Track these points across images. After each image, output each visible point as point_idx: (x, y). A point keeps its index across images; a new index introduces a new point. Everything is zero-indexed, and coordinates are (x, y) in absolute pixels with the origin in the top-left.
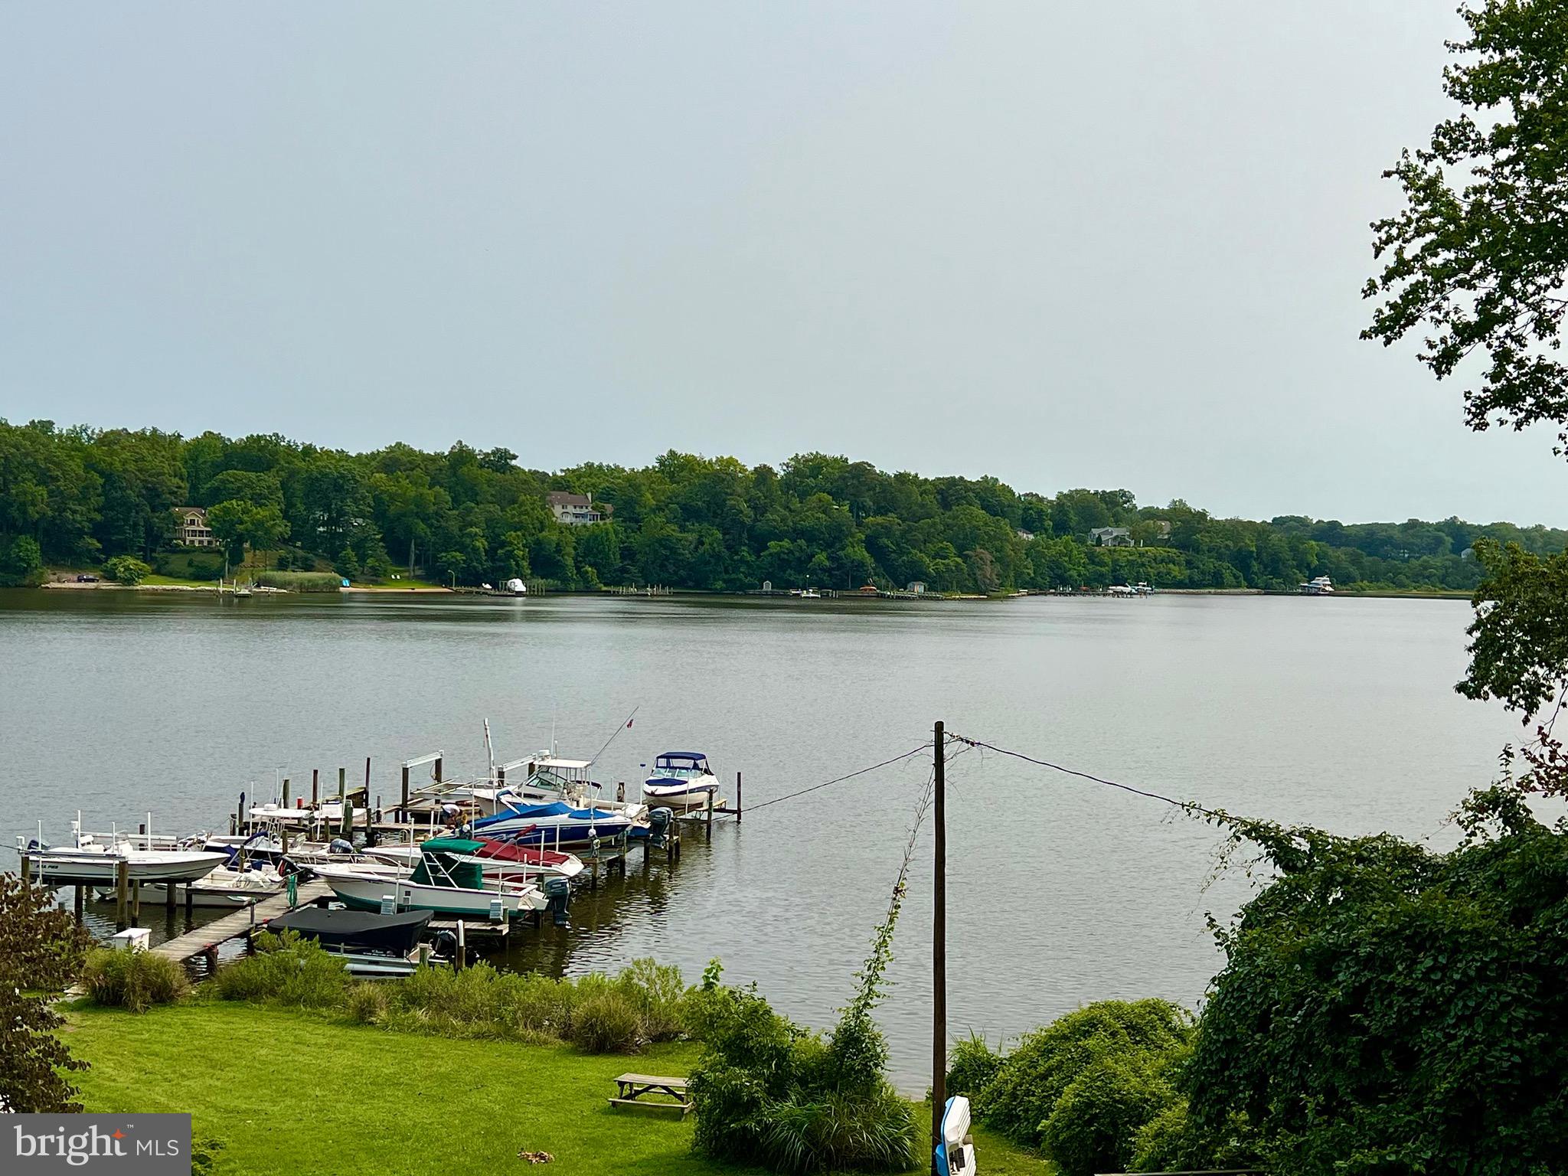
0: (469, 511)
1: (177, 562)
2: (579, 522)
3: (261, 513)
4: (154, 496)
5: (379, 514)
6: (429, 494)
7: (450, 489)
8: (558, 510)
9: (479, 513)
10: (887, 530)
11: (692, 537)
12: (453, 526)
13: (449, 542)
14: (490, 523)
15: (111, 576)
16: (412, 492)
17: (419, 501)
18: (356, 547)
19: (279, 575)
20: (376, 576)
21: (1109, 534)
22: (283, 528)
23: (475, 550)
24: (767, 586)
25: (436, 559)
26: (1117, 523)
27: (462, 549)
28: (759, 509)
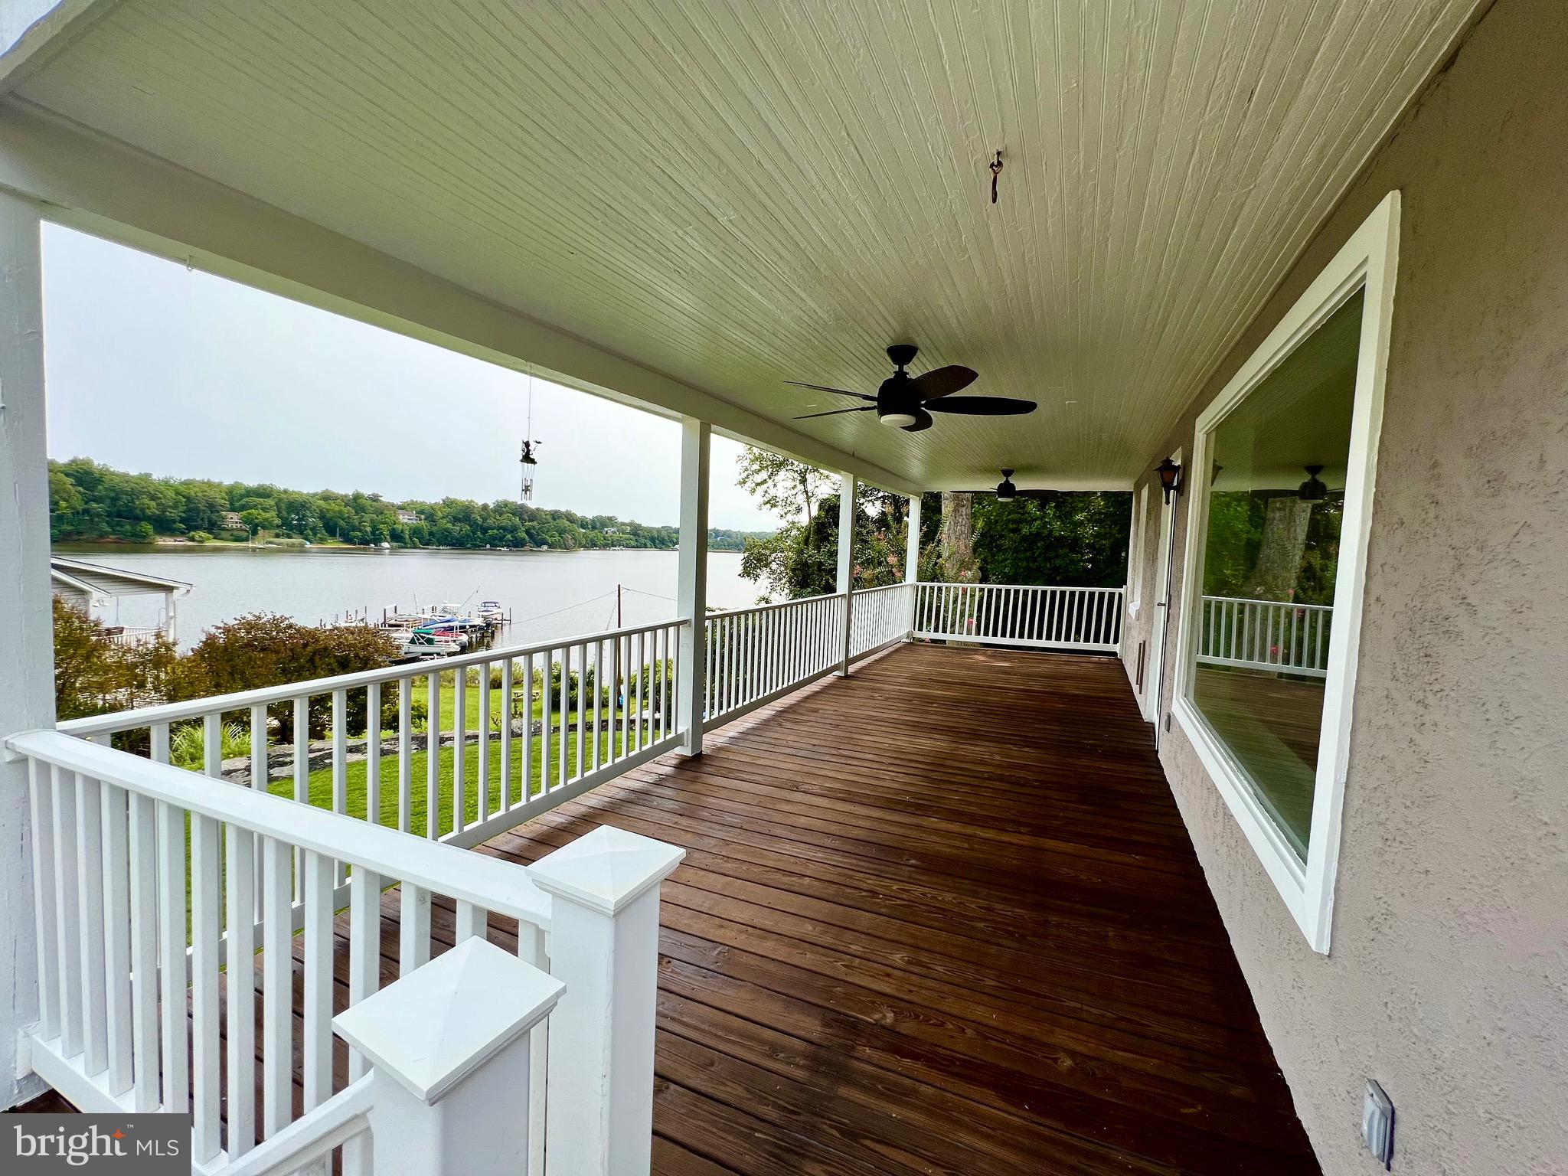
0: (363, 517)
1: (224, 534)
2: (410, 522)
3: (267, 515)
4: (212, 507)
5: (322, 517)
6: (345, 510)
7: (353, 508)
8: (401, 517)
9: (367, 517)
10: (534, 527)
11: (458, 528)
12: (356, 523)
13: (354, 529)
14: (372, 521)
15: (192, 539)
16: (337, 508)
17: (340, 512)
18: (312, 529)
19: (276, 540)
20: (322, 541)
21: (610, 530)
22: (277, 521)
23: (367, 532)
24: (488, 546)
25: (348, 535)
26: (613, 527)
27: (360, 531)
28: (485, 519)
